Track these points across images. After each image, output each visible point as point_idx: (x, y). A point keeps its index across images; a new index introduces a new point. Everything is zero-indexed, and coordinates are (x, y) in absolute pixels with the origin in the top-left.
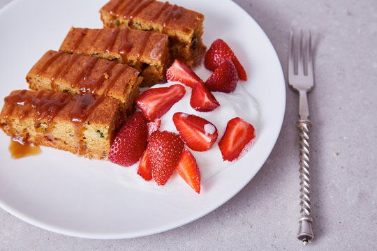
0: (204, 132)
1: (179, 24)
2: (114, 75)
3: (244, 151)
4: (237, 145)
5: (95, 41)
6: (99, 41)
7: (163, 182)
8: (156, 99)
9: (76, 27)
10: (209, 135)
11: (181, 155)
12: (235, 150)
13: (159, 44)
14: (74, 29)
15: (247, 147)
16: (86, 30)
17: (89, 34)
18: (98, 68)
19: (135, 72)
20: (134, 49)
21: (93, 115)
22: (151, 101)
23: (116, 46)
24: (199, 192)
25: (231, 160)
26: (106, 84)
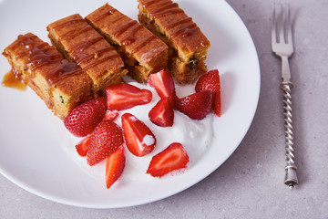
0: (141, 141)
1: (183, 41)
2: (103, 57)
3: (169, 174)
4: (165, 166)
5: (113, 23)
6: (116, 24)
7: (92, 163)
8: (122, 94)
9: (110, 4)
10: (144, 145)
11: (116, 150)
12: (161, 170)
13: (155, 50)
14: (107, 5)
15: (174, 172)
16: (115, 11)
17: (114, 15)
18: (96, 47)
19: (120, 64)
20: (134, 45)
21: (63, 82)
22: (117, 93)
23: (123, 35)
24: (108, 187)
25: (154, 175)
26: (92, 62)
